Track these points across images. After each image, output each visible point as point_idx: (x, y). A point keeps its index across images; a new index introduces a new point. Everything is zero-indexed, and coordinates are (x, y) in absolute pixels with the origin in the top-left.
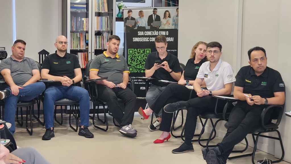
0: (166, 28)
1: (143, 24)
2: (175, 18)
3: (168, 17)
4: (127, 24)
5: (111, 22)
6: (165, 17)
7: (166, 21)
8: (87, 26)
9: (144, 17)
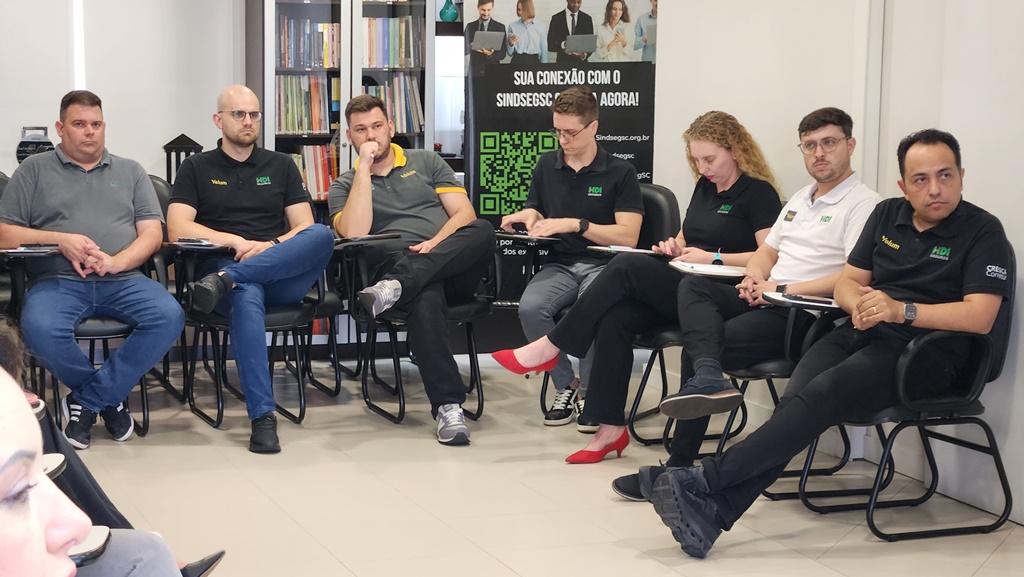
0: (613, 58)
1: (532, 46)
2: (646, 23)
3: (621, 18)
4: (475, 46)
5: (420, 37)
6: (609, 18)
7: (614, 32)
8: (337, 52)
9: (534, 20)
